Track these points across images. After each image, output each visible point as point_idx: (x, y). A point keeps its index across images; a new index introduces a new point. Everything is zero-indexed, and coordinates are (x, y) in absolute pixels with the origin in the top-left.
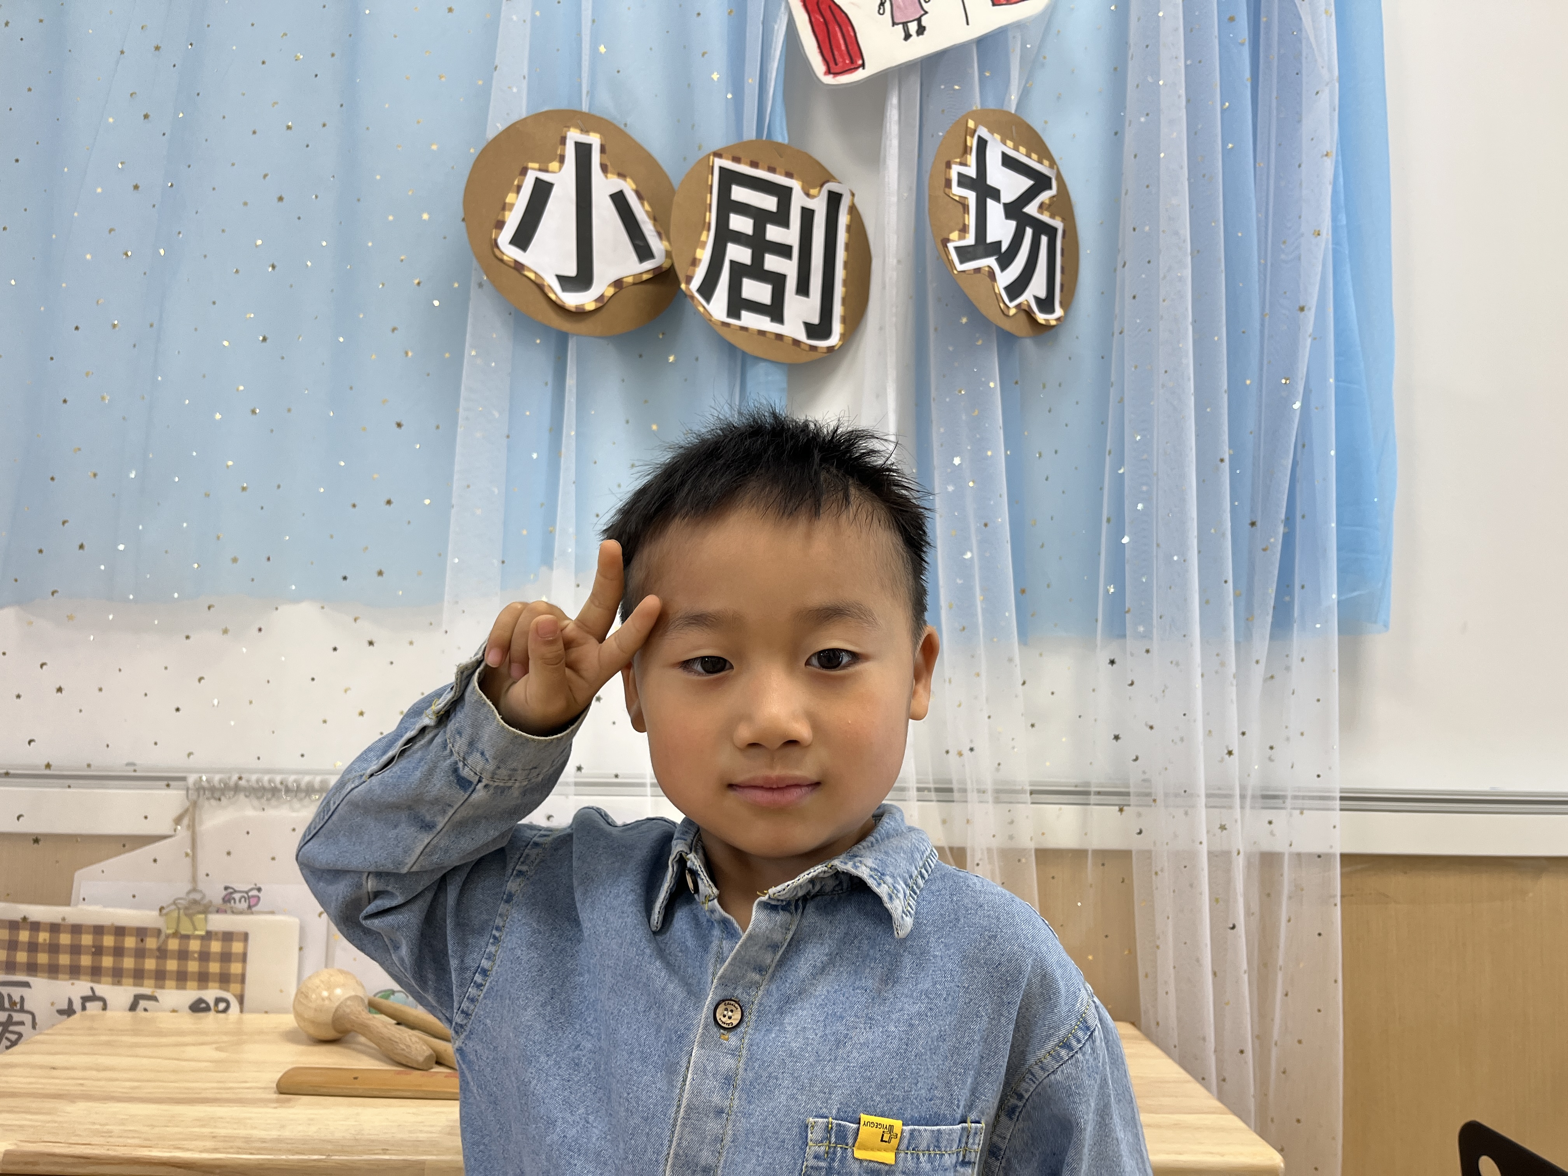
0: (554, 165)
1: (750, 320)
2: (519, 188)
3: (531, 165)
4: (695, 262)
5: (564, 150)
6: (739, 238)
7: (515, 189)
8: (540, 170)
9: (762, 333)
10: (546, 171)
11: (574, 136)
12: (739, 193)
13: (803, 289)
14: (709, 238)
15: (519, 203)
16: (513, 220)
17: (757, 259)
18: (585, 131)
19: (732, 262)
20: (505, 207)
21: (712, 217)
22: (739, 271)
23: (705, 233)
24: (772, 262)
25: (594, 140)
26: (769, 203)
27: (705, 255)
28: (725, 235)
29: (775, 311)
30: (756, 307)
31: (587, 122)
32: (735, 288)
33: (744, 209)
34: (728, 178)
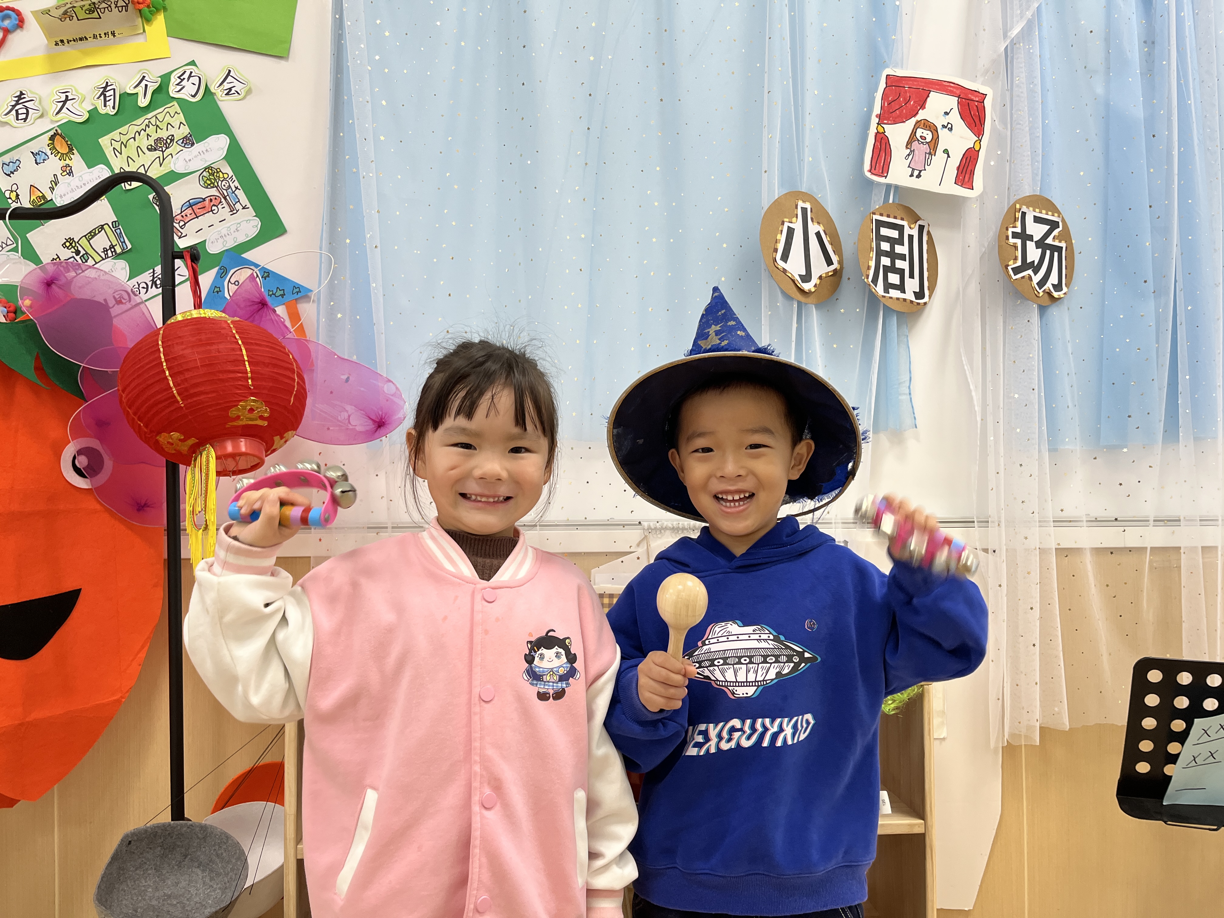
0: (794, 220)
1: (894, 293)
2: (782, 231)
3: (785, 220)
4: (869, 268)
5: (797, 211)
6: (886, 254)
7: (780, 232)
8: (789, 222)
9: (898, 299)
10: (792, 223)
11: (801, 204)
12: (884, 231)
13: (912, 276)
14: (873, 255)
15: (782, 238)
16: (781, 247)
17: (893, 263)
18: (804, 202)
19: (883, 266)
20: (777, 241)
21: (874, 245)
22: (887, 270)
23: (872, 252)
24: (899, 264)
25: (808, 206)
26: (895, 234)
27: (872, 264)
28: (880, 253)
29: (901, 287)
30: (894, 287)
31: (806, 197)
32: (886, 278)
33: (887, 239)
34: (880, 224)
